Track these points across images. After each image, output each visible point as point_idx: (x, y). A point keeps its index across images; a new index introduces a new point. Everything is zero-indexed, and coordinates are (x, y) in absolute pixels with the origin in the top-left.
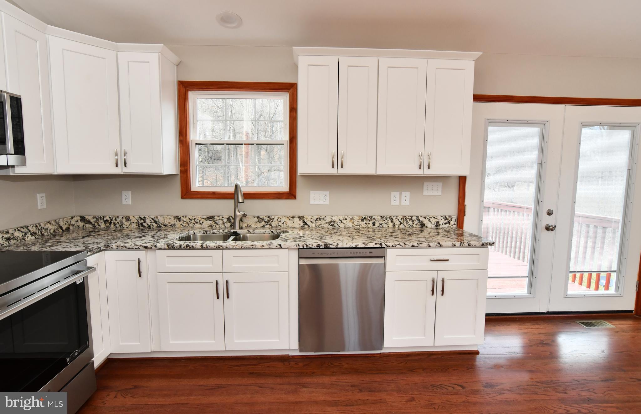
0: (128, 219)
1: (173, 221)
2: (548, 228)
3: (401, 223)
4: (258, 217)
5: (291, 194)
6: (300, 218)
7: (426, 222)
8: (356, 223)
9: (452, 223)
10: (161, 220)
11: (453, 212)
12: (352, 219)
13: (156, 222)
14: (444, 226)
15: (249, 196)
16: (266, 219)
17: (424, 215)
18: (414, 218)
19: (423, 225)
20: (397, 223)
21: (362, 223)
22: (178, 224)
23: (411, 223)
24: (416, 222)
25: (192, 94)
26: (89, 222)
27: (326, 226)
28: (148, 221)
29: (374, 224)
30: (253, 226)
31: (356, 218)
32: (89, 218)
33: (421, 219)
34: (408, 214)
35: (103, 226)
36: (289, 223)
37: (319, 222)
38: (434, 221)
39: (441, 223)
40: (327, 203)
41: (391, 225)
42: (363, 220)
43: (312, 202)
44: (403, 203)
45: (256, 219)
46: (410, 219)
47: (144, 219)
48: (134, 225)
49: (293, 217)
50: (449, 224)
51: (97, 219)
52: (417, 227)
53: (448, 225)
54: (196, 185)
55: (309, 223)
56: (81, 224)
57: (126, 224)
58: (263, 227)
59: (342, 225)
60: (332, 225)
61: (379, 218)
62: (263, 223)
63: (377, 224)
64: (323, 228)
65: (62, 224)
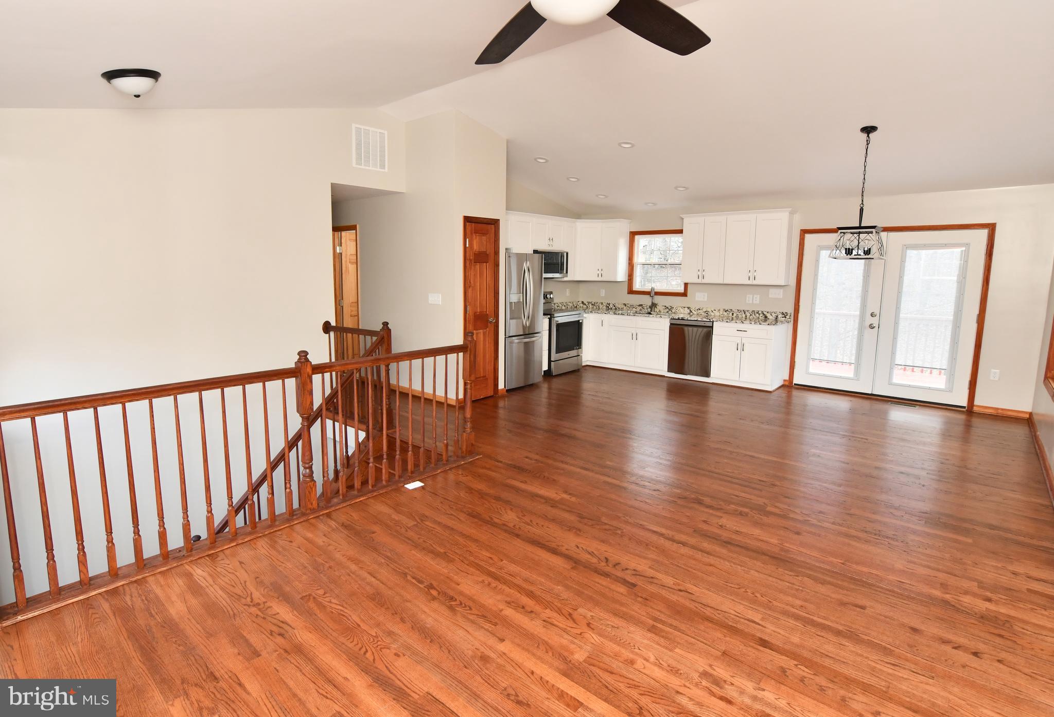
0: (602, 303)
1: (623, 306)
2: (872, 327)
3: (751, 315)
4: (665, 306)
5: (684, 294)
6: (688, 308)
7: (768, 315)
8: (721, 313)
9: (788, 317)
10: (617, 305)
11: (790, 310)
12: (719, 310)
13: (614, 306)
14: (781, 318)
15: (657, 294)
16: (669, 308)
17: (768, 311)
18: (760, 312)
19: (766, 317)
20: (748, 315)
21: (725, 314)
22: (625, 307)
23: (757, 315)
24: (761, 315)
25: (637, 237)
26: (585, 305)
27: (703, 314)
28: (611, 305)
29: (733, 314)
30: (662, 311)
31: (722, 310)
32: (585, 302)
33: (765, 313)
34: (756, 309)
35: (591, 306)
36: (682, 310)
37: (699, 311)
38: (774, 315)
39: (779, 317)
40: (706, 300)
41: (744, 316)
42: (726, 311)
43: (697, 299)
44: (755, 302)
45: (664, 307)
46: (757, 313)
47: (609, 304)
48: (605, 307)
49: (684, 307)
50: (786, 318)
51: (589, 303)
52: (762, 317)
53: (784, 318)
54: (637, 286)
55: (693, 311)
56: (582, 305)
57: (601, 306)
58: (668, 312)
59: (712, 314)
60: (707, 313)
61: (737, 311)
62: (668, 310)
63: (735, 315)
64: (701, 315)
65: (574, 304)
